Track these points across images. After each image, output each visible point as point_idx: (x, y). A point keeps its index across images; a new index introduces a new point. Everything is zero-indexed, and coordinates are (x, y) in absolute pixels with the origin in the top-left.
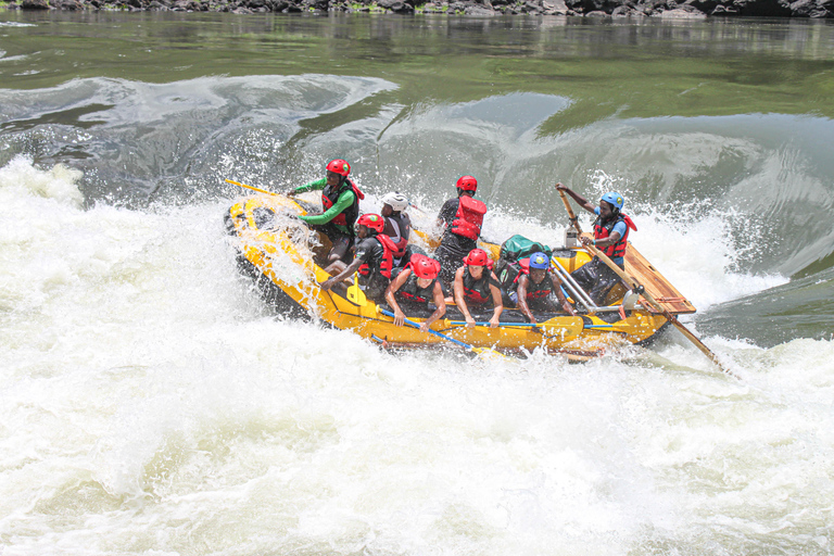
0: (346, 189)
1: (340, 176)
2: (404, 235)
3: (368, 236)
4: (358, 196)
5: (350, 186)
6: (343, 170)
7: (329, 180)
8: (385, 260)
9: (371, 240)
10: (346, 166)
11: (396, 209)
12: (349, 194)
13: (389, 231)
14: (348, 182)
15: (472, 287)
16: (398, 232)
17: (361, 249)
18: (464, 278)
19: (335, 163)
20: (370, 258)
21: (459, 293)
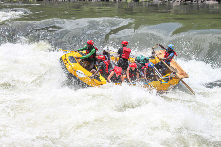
0: (93, 48)
1: (91, 45)
2: (109, 59)
3: (101, 62)
4: (97, 49)
5: (94, 47)
6: (92, 43)
7: (88, 46)
8: (106, 68)
9: (102, 63)
10: (92, 42)
11: (106, 52)
12: (94, 49)
13: (106, 59)
14: (93, 46)
15: (131, 73)
16: (107, 59)
17: (100, 66)
18: (129, 71)
19: (90, 41)
20: (102, 68)
21: (128, 75)
